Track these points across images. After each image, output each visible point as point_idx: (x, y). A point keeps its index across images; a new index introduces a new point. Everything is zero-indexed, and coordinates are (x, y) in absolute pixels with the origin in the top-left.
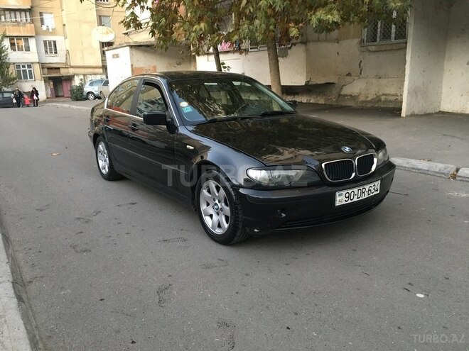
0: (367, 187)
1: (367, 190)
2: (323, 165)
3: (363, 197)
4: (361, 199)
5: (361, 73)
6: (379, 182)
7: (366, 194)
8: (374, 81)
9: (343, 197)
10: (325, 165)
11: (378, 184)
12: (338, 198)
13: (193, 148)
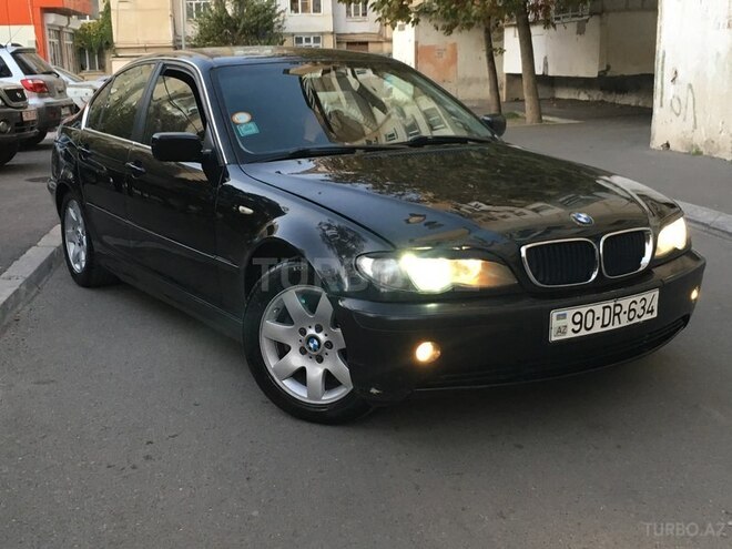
0: (626, 303)
1: (626, 309)
2: (523, 250)
3: (617, 326)
4: (610, 327)
6: (657, 293)
7: (624, 318)
9: (568, 321)
10: (528, 250)
11: (652, 297)
12: (555, 323)
13: (250, 211)
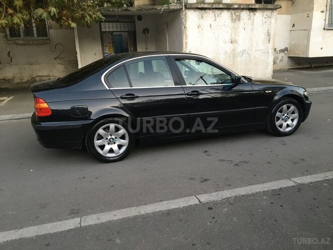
5: (11, 61)
8: (27, 67)
13: (271, 91)
